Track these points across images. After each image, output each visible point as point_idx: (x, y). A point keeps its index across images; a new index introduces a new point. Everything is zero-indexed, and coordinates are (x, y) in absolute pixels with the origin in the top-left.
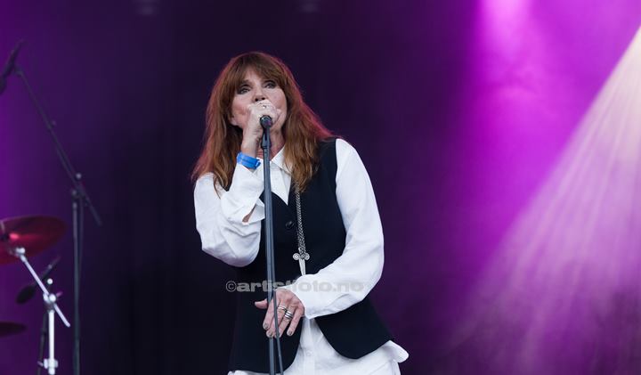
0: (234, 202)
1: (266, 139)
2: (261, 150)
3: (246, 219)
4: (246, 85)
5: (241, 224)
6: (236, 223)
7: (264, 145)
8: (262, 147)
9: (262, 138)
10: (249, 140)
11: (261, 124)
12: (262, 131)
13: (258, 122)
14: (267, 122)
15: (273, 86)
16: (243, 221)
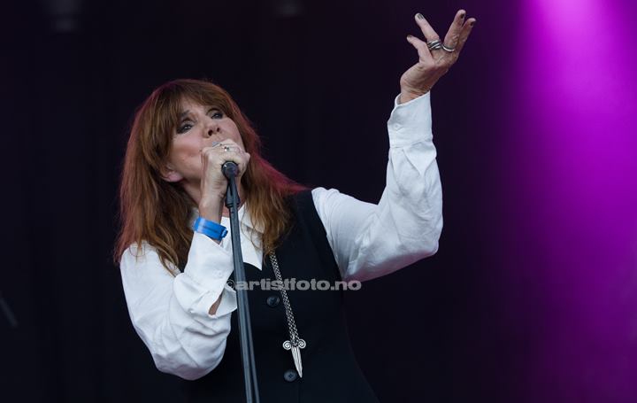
0: (195, 286)
1: (232, 194)
2: (225, 209)
3: (213, 309)
4: (188, 119)
5: (206, 318)
6: (201, 316)
7: (229, 202)
8: (226, 205)
9: (226, 193)
10: (209, 196)
11: (224, 173)
12: (225, 183)
13: (219, 171)
14: (230, 170)
15: (220, 116)
16: (209, 313)
